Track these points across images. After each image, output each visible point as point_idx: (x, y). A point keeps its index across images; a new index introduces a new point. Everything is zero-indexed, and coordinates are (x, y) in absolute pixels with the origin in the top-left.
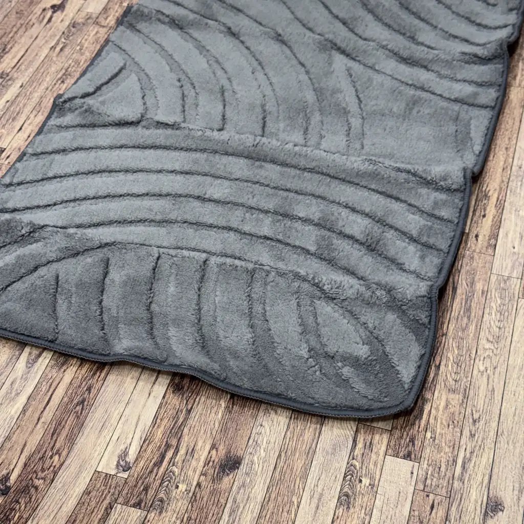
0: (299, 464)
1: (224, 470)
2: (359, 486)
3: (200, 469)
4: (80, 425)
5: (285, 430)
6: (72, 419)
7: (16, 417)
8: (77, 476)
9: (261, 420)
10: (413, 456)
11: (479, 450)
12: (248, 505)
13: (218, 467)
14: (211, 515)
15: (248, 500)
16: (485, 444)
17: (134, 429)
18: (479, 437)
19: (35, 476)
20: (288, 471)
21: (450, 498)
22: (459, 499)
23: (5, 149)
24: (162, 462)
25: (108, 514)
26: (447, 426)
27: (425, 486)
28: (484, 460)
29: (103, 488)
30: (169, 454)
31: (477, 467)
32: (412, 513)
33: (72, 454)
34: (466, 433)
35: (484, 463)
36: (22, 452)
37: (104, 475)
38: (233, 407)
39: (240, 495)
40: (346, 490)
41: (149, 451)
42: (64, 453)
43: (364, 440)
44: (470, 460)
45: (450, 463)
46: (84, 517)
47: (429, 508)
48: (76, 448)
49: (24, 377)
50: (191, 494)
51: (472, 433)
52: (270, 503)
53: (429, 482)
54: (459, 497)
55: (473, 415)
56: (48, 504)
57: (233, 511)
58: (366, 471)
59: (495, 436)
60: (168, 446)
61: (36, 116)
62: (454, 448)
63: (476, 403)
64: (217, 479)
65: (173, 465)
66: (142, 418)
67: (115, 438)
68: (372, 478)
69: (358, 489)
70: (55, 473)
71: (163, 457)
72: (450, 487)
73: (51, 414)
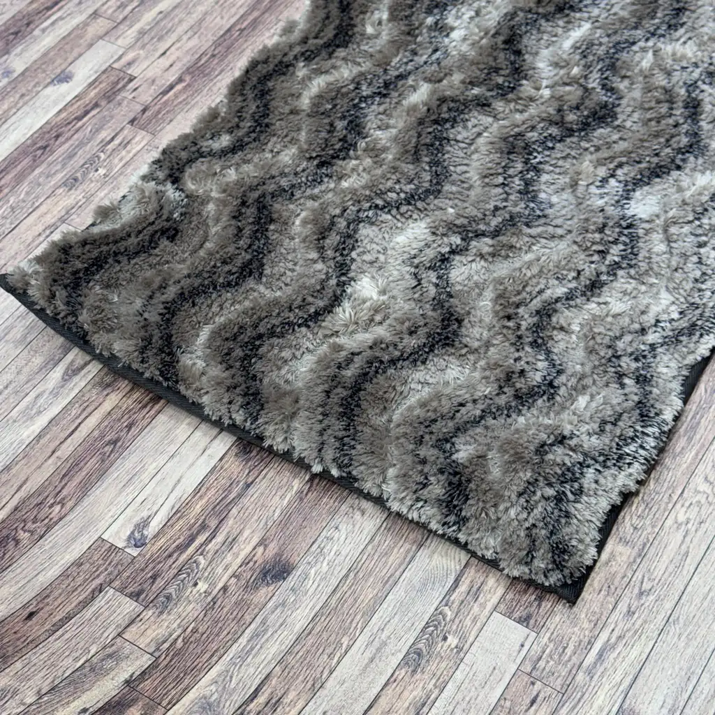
0: (368, 594)
1: (265, 576)
2: (440, 645)
3: (234, 567)
4: (101, 473)
5: (366, 542)
6: (95, 462)
7: (27, 443)
8: (74, 539)
9: (340, 519)
10: (532, 622)
11: (633, 636)
12: (279, 632)
13: (258, 570)
14: (225, 632)
15: (282, 625)
16: (645, 631)
17: (168, 493)
18: (639, 617)
19: (22, 525)
20: (350, 601)
21: (564, 695)
22: (576, 700)
23: (135, 78)
24: (188, 545)
25: (93, 598)
26: (597, 591)
27: (534, 668)
28: (634, 653)
29: (101, 562)
30: (201, 539)
31: (620, 659)
32: (502, 702)
33: (79, 508)
34: (623, 607)
35: (633, 657)
36: (17, 491)
37: (109, 545)
38: (306, 494)
39: (273, 616)
40: (421, 645)
41: (177, 527)
42: (69, 504)
43: (472, 582)
44: (613, 647)
45: (582, 644)
46: (60, 595)
47: (528, 701)
48: (86, 501)
49: (56, 391)
50: (209, 599)
51: (632, 609)
52: (310, 637)
53: (542, 664)
54: (578, 696)
55: (642, 583)
56: (24, 566)
57: (256, 635)
58: (458, 626)
59: (664, 622)
60: (204, 527)
61: (189, 38)
62: (595, 625)
63: (653, 568)
64: (251, 587)
65: (201, 554)
66: (183, 480)
67: (139, 499)
68: (463, 638)
69: (438, 649)
70: (49, 528)
71: (192, 539)
72: (570, 679)
73: (71, 449)
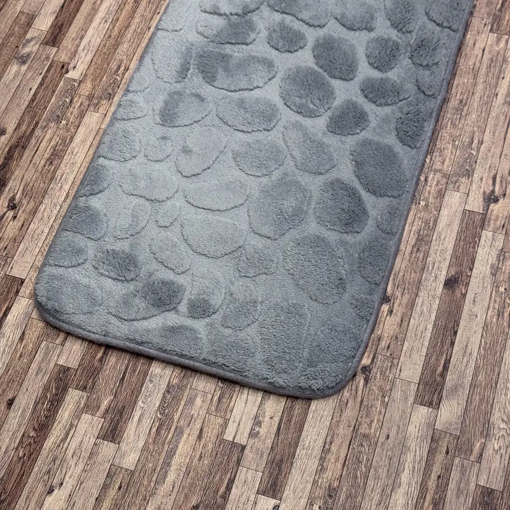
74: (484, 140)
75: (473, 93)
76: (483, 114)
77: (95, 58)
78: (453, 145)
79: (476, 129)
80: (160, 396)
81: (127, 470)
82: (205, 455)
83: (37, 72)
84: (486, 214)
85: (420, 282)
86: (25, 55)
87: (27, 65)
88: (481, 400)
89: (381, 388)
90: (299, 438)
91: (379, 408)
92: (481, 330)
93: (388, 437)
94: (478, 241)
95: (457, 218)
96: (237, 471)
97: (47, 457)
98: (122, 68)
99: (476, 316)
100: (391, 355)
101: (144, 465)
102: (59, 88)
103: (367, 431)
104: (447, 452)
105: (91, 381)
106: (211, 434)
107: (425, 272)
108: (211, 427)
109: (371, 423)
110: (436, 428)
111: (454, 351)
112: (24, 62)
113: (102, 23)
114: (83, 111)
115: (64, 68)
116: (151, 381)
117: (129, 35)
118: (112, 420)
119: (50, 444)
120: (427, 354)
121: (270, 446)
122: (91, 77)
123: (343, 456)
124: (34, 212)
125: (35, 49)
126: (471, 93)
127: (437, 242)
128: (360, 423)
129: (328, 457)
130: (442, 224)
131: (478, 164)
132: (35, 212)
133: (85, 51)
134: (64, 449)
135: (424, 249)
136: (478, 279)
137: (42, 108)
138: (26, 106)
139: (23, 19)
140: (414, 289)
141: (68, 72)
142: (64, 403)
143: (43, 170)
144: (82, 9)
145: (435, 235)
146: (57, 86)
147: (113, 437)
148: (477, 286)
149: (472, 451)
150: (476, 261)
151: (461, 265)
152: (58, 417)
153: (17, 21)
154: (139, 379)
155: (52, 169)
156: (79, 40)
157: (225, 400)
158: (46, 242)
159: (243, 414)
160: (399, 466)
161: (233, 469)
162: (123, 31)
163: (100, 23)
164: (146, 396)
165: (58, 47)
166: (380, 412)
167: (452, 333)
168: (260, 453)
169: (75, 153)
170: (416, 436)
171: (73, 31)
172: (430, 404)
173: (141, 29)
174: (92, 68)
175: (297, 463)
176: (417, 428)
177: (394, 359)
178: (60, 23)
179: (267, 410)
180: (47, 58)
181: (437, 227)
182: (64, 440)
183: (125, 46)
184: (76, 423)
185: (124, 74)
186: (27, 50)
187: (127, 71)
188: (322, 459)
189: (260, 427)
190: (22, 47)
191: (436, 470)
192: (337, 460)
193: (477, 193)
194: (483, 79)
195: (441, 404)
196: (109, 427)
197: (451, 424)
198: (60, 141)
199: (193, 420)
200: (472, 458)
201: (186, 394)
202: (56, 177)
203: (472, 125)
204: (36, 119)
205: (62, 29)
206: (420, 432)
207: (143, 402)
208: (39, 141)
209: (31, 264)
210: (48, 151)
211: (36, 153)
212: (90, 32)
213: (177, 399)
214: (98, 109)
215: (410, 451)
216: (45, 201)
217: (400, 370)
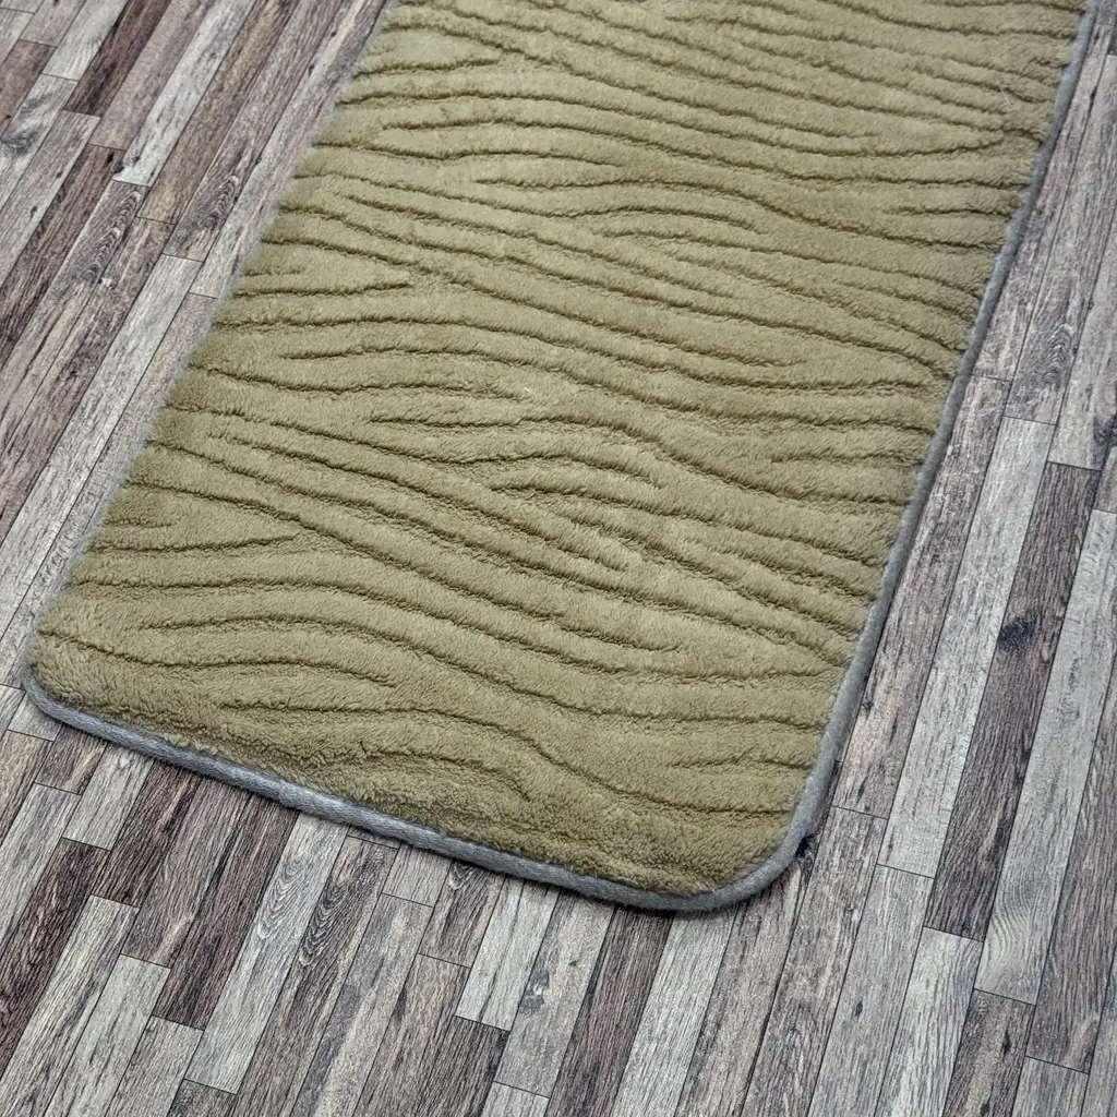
74: (1095, 300)
75: (1068, 193)
76: (1093, 240)
77: (185, 138)
78: (1022, 312)
79: (1075, 274)
80: (307, 912)
81: (219, 1093)
82: (409, 1054)
83: (50, 172)
84: (1101, 472)
85: (938, 633)
86: (25, 135)
87: (29, 156)
88: (1091, 918)
89: (842, 890)
90: (640, 1014)
91: (836, 939)
92: (1090, 747)
93: (859, 1009)
94: (1080, 537)
95: (1031, 483)
96: (487, 1095)
97: (30, 1062)
98: (246, 158)
99: (1078, 715)
100: (867, 808)
101: (262, 1081)
102: (99, 205)
103: (807, 996)
104: (1006, 1047)
105: (143, 877)
106: (425, 1004)
107: (952, 611)
108: (426, 986)
109: (816, 976)
110: (977, 986)
111: (1023, 799)
112: (22, 151)
113: (205, 59)
114: (152, 254)
115: (113, 161)
116: (287, 877)
117: (265, 84)
118: (189, 972)
119: (38, 1030)
120: (956, 808)
121: (569, 1032)
122: (175, 179)
123: (746, 1055)
124: (28, 486)
125: (49, 120)
126: (1062, 195)
127: (982, 540)
128: (791, 976)
129: (711, 1058)
130: (992, 497)
131: (1080, 354)
132: (30, 488)
133: (163, 122)
134: (72, 1042)
135: (949, 555)
136: (1082, 624)
137: (58, 250)
138: (21, 247)
139: (25, 54)
140: (925, 650)
141: (122, 169)
142: (77, 930)
143: (53, 389)
144: (159, 29)
145: (977, 521)
146: (95, 201)
147: (190, 1012)
148: (1079, 642)
149: (1068, 1043)
150: (1076, 581)
151: (1040, 591)
152: (61, 967)
153: (12, 60)
154: (257, 873)
155: (75, 389)
156: (149, 98)
157: (462, 921)
158: (53, 554)
159: (503, 956)
160: (887, 1081)
161: (477, 1090)
162: (250, 76)
163: (199, 60)
164: (273, 913)
165: (101, 115)
166: (840, 948)
167: (1019, 755)
168: (543, 1050)
169: (129, 349)
170: (928, 1007)
171: (136, 80)
172: (963, 929)
173: (293, 71)
174: (177, 159)
175: (634, 1076)
176: (932, 988)
177: (874, 818)
178: (107, 63)
179: (565, 943)
180: (76, 139)
181: (982, 503)
182: (72, 1020)
183: (254, 109)
184: (103, 979)
185: (248, 171)
186: (30, 123)
187: (257, 163)
188: (696, 1064)
189: (547, 985)
190: (20, 118)
191: (979, 1090)
192: (732, 1067)
193: (1078, 421)
194: (1094, 158)
195: (991, 928)
196: (182, 988)
197: (1015, 977)
198: (97, 324)
199: (384, 969)
200: (1068, 1061)
201: (368, 907)
202: (83, 404)
203: (1067, 265)
204: (45, 274)
205: (113, 77)
206: (939, 996)
207: (265, 926)
208: (49, 325)
209: (16, 605)
210: (67, 346)
211: (38, 352)
212: (177, 78)
213: (345, 919)
214: (188, 249)
215: (912, 1043)
216: (56, 461)
217: (890, 847)
